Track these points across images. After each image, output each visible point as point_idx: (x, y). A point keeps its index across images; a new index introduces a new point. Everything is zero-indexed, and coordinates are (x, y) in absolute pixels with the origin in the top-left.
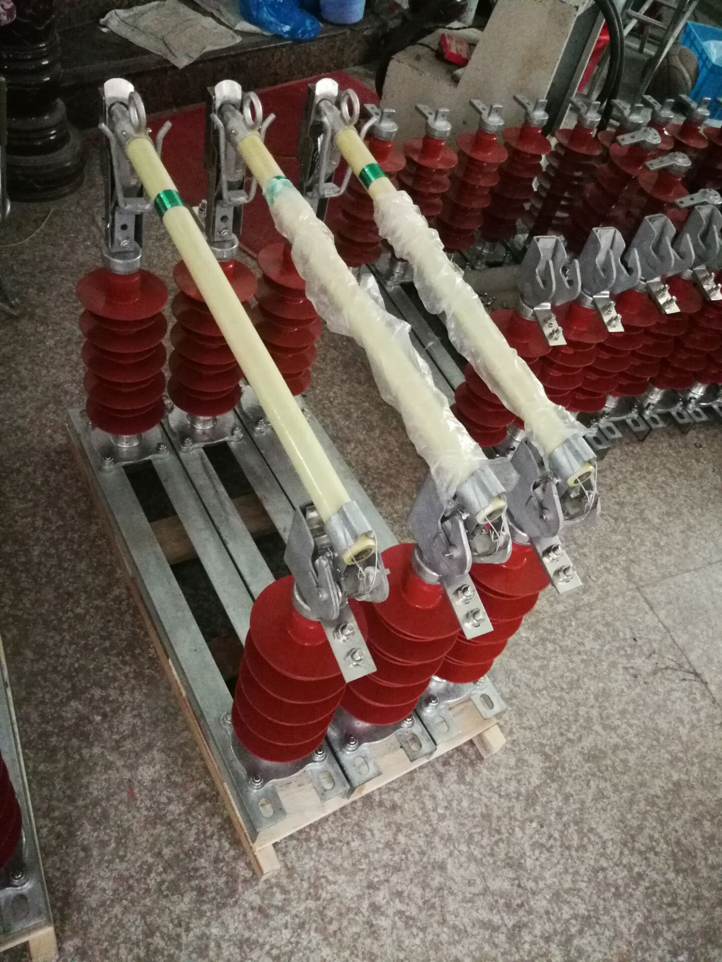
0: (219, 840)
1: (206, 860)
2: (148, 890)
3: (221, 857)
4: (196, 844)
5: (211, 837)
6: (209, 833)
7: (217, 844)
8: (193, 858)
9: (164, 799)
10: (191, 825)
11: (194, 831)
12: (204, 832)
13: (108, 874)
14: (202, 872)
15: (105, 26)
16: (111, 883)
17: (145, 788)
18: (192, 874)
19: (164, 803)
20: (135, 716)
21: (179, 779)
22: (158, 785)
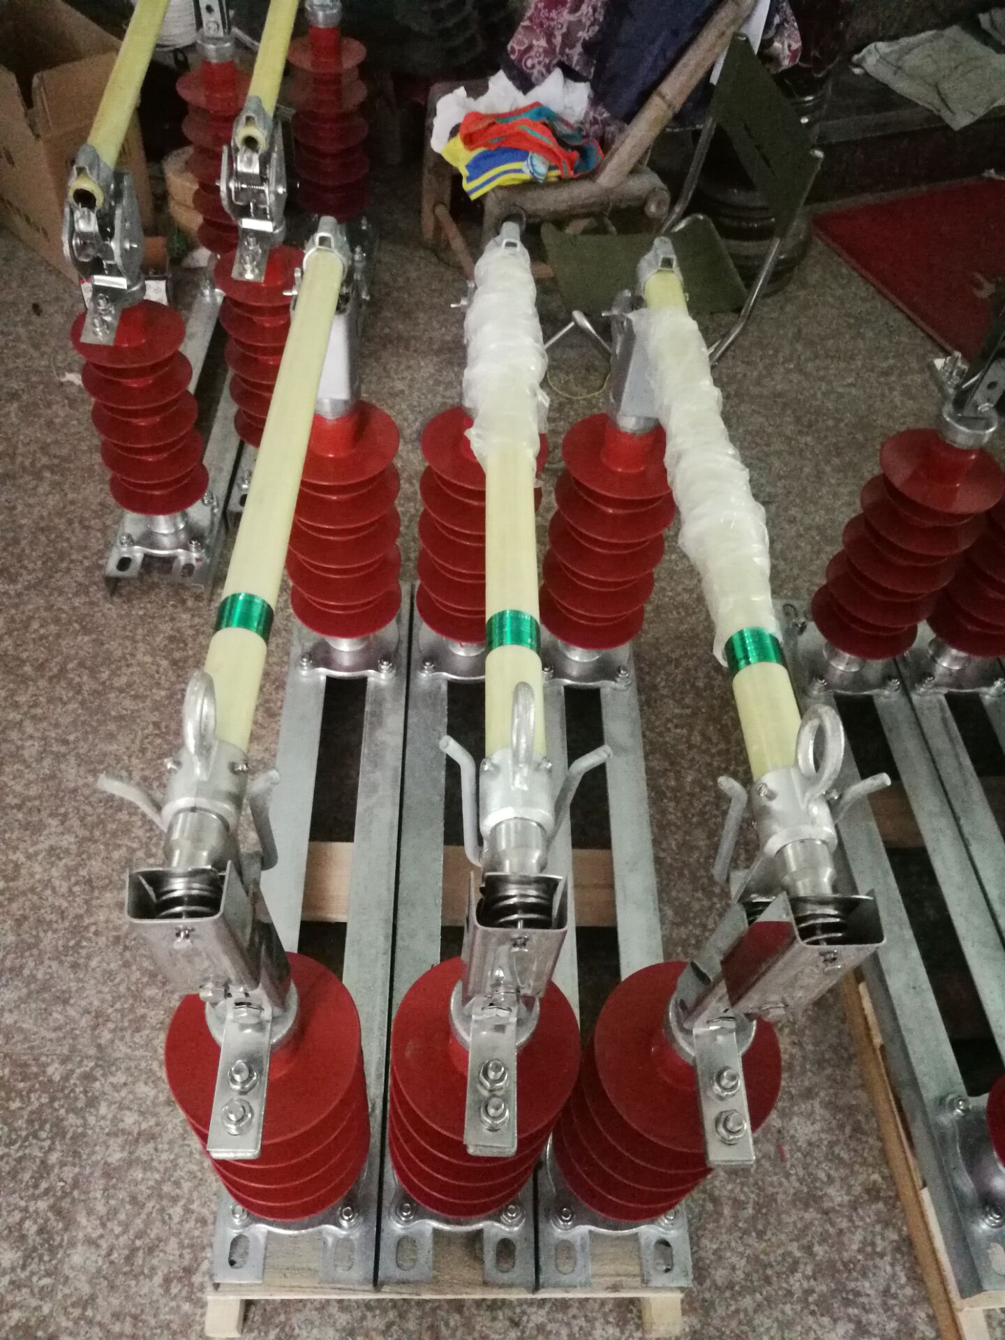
0: (892, 1265)
1: (872, 1287)
2: (790, 1293)
3: (893, 1290)
4: (860, 1257)
5: (882, 1255)
6: (878, 1249)
7: (888, 1268)
8: (855, 1274)
9: (822, 1175)
10: (856, 1227)
11: (858, 1236)
12: (873, 1244)
13: (741, 1249)
14: (864, 1300)
15: (858, 65)
16: (743, 1262)
17: (799, 1149)
18: (851, 1297)
19: (822, 1182)
20: (794, 1043)
21: (845, 1155)
22: (816, 1153)
